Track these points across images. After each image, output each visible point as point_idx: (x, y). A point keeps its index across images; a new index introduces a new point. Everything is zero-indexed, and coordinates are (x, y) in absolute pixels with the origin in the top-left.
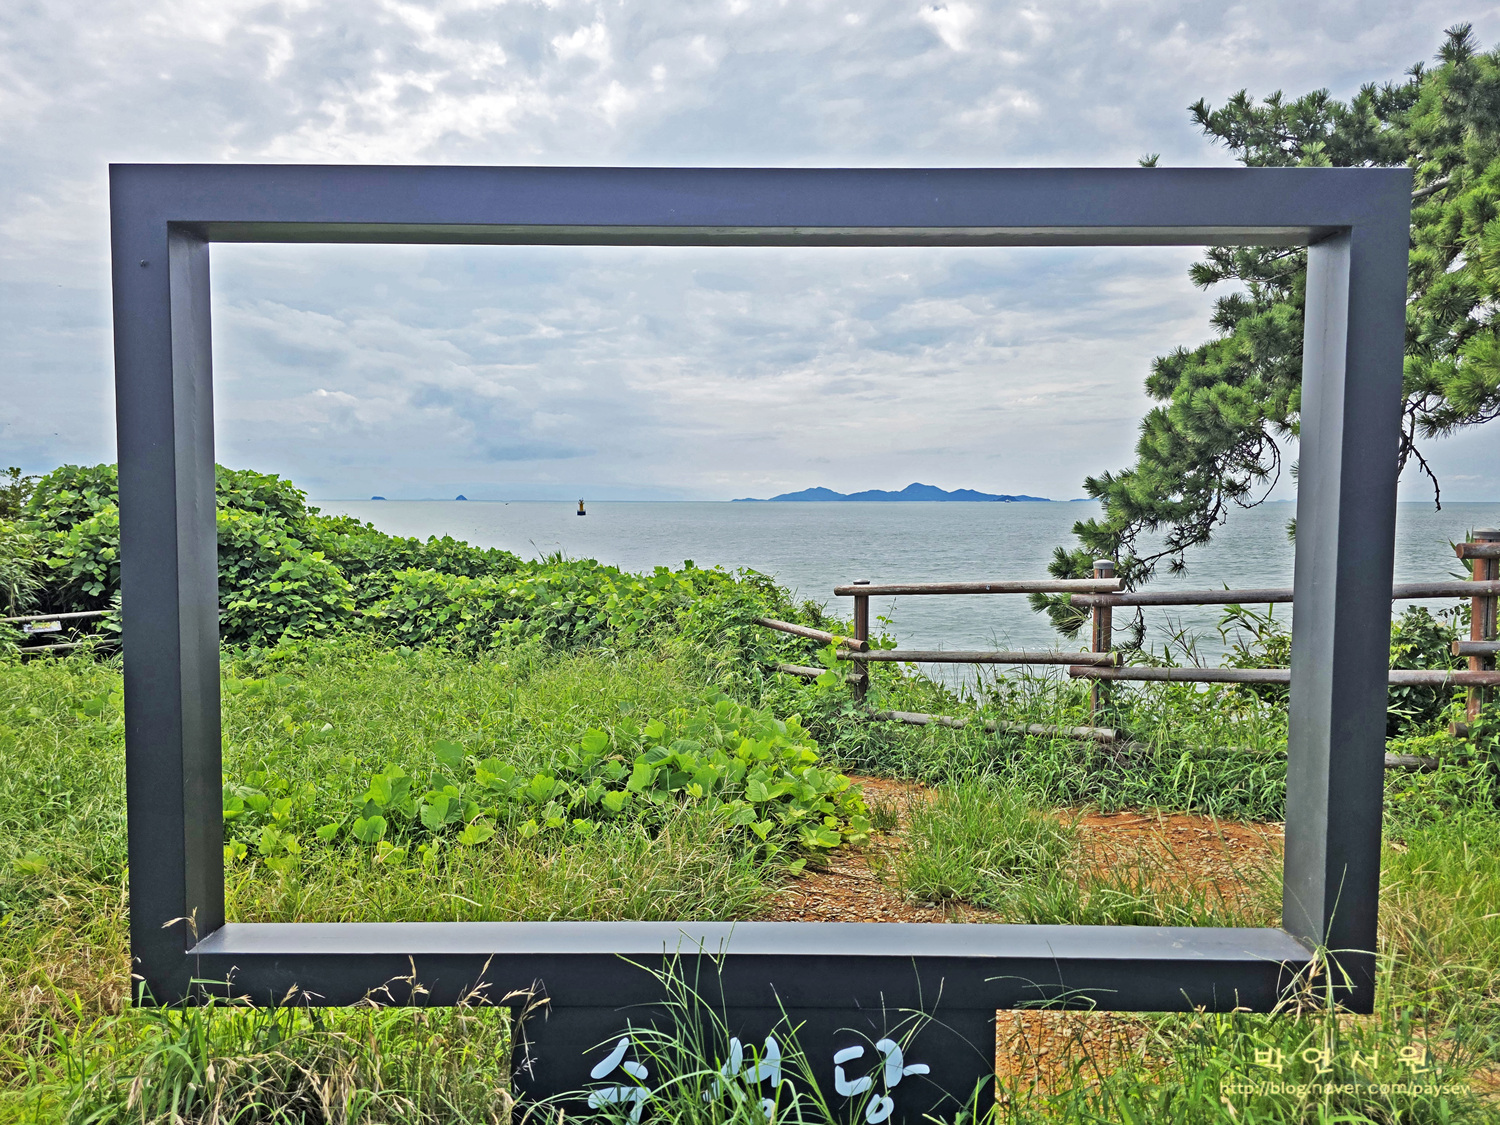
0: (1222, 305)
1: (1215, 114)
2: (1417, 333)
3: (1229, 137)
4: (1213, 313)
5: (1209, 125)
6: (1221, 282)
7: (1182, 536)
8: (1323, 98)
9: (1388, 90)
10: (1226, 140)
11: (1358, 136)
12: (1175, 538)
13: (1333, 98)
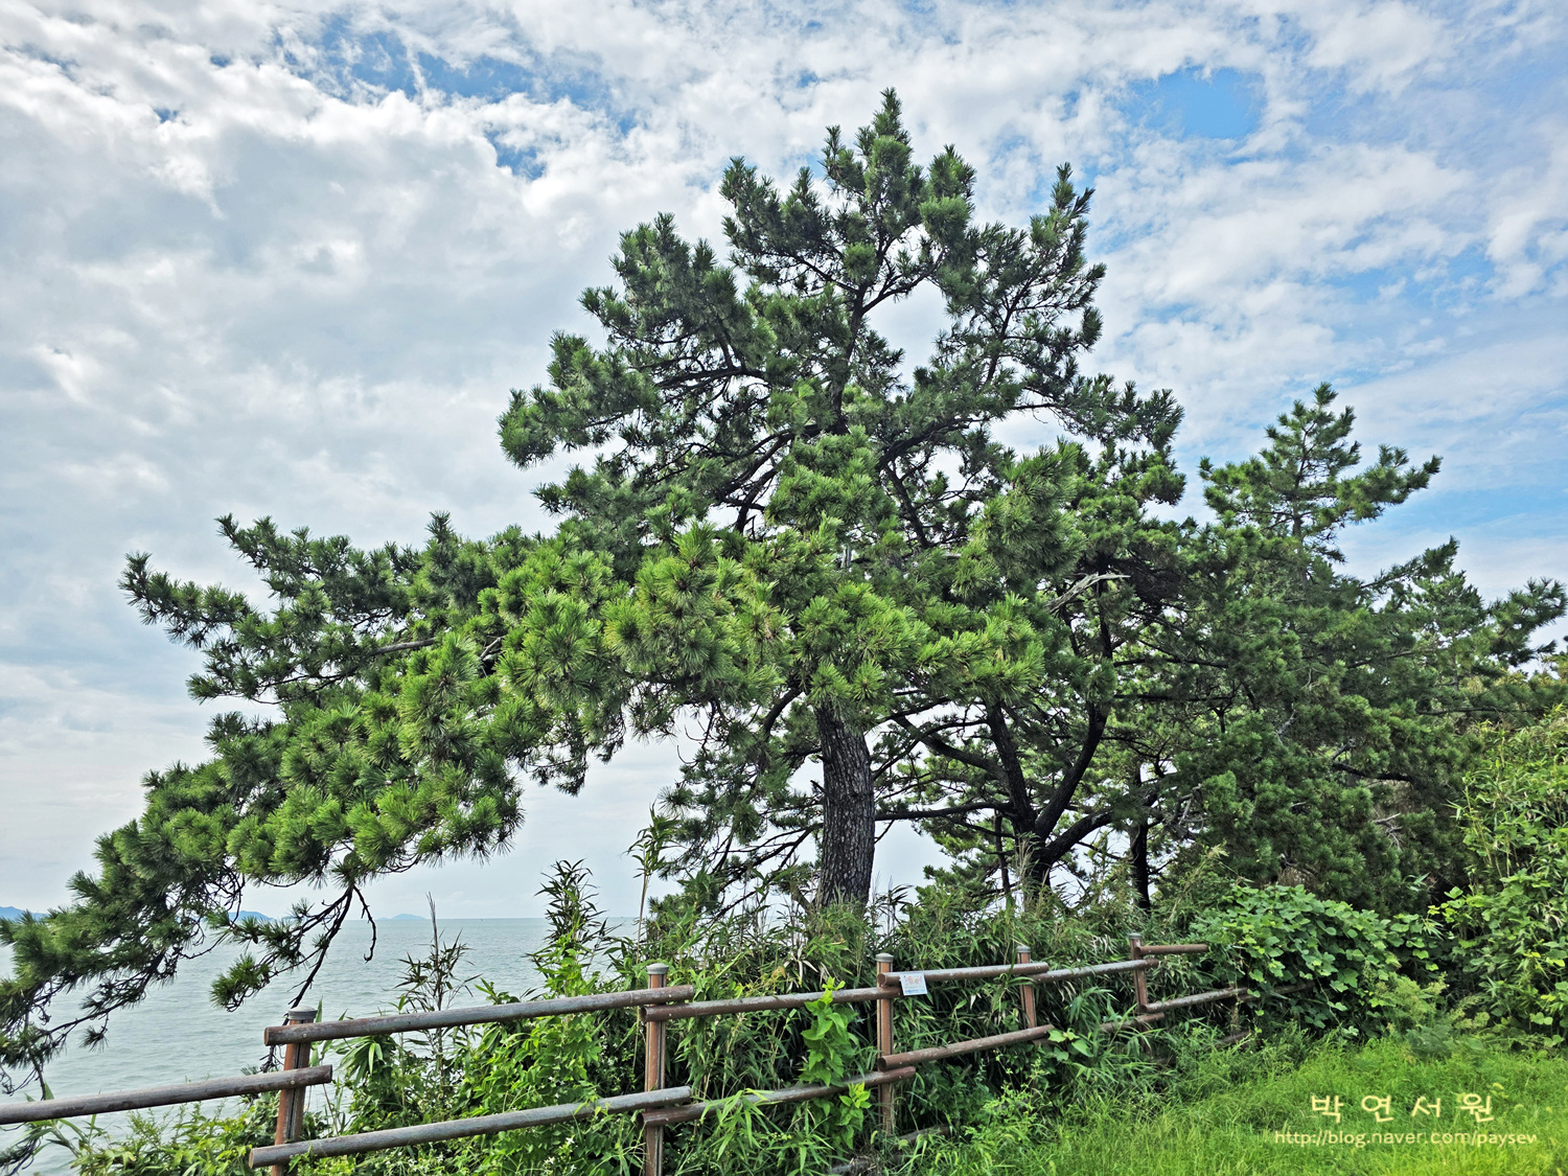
0: (218, 723)
1: (243, 532)
2: (356, 777)
3: (254, 556)
4: (210, 729)
5: (235, 539)
6: (221, 698)
7: (108, 996)
8: (345, 543)
9: (408, 551)
10: (250, 559)
11: (372, 584)
12: (98, 998)
13: (355, 545)
